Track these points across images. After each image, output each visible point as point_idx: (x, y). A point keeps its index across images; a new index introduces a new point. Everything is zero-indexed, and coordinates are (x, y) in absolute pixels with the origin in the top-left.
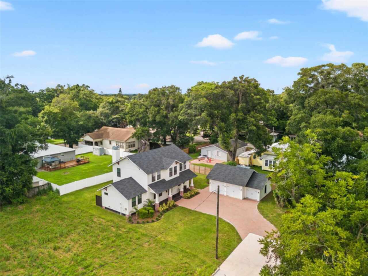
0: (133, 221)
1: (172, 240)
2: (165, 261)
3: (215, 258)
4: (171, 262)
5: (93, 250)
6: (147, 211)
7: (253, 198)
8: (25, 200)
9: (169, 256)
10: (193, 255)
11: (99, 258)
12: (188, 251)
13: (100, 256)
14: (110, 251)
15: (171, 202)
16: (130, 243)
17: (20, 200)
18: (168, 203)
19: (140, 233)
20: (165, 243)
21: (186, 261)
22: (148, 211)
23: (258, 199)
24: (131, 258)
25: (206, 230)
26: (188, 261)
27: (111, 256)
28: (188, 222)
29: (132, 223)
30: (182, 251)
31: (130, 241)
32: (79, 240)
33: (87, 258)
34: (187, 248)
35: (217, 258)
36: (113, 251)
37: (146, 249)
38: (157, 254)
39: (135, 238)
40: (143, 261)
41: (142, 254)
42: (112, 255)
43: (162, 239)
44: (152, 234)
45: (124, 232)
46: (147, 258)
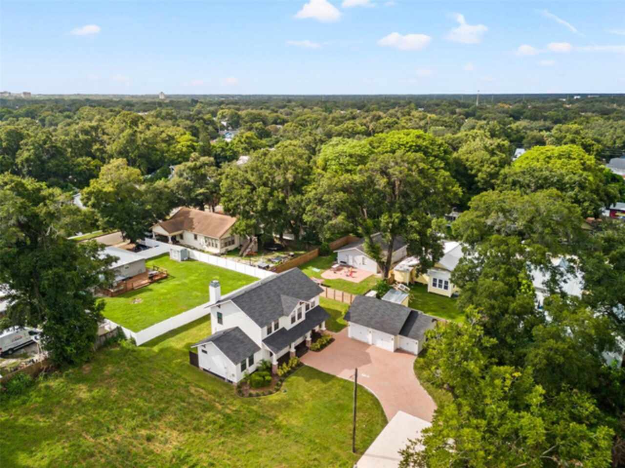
0: (245, 393)
1: (296, 424)
2: (289, 458)
3: (351, 452)
4: (296, 457)
5: (197, 441)
6: (261, 379)
7: (410, 350)
8: (90, 357)
9: (294, 449)
10: (324, 447)
11: (206, 452)
12: (317, 441)
13: (208, 450)
14: (219, 441)
15: (294, 361)
16: (242, 429)
17: (84, 358)
18: (290, 362)
19: (254, 413)
20: (288, 429)
21: (314, 457)
22: (264, 377)
23: (416, 352)
24: (247, 453)
25: (341, 407)
26: (317, 456)
27: (221, 450)
28: (317, 395)
29: (243, 395)
30: (310, 441)
31: (243, 426)
32: (177, 425)
33: (191, 452)
34: (316, 436)
35: (354, 451)
36: (223, 443)
37: (264, 438)
38: (279, 446)
39: (249, 421)
40: (261, 457)
41: (259, 446)
42: (222, 448)
43: (284, 423)
44: (271, 414)
45: (233, 411)
46: (266, 452)
